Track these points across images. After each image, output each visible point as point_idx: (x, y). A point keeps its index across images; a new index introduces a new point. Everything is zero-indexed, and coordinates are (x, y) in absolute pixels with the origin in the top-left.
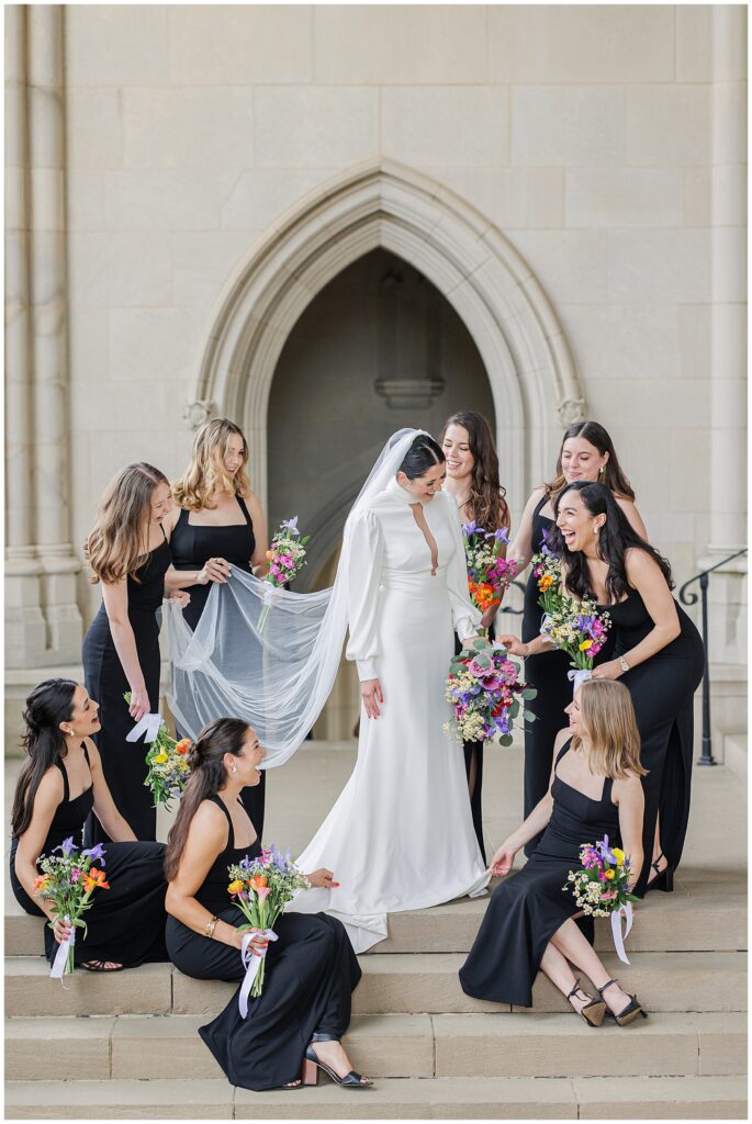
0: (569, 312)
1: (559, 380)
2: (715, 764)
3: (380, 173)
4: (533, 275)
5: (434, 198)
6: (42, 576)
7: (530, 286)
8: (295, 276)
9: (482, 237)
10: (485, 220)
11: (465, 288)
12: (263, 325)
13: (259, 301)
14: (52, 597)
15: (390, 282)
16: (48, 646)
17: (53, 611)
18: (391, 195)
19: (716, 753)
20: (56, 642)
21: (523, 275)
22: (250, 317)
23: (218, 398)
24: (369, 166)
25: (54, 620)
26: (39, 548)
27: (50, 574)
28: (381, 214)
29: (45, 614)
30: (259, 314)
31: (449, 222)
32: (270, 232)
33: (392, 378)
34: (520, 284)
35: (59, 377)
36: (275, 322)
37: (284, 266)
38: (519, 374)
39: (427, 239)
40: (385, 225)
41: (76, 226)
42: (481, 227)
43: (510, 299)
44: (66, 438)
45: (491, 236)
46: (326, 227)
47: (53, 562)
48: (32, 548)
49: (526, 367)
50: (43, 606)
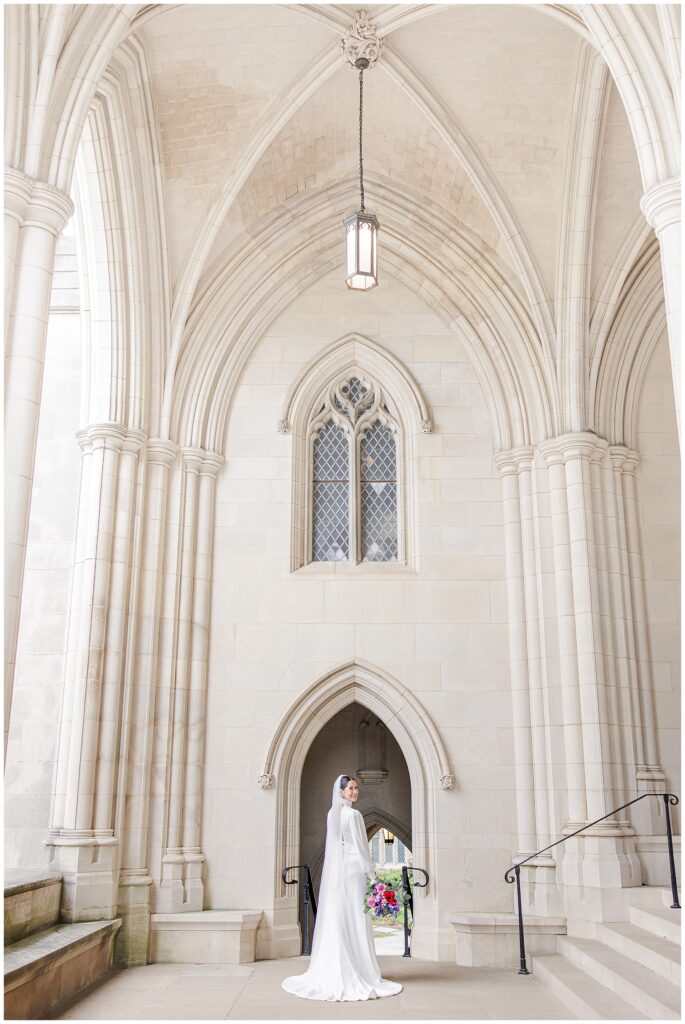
0: (445, 732)
1: (441, 765)
2: (528, 973)
3: (355, 664)
4: (427, 713)
5: (380, 676)
6: (184, 864)
7: (426, 719)
8: (314, 714)
9: (402, 695)
10: (403, 686)
11: (395, 720)
12: (299, 737)
13: (296, 725)
14: (188, 875)
15: (364, 725)
16: (184, 901)
17: (188, 882)
18: (360, 675)
19: (528, 966)
20: (188, 899)
21: (422, 713)
22: (292, 733)
23: (276, 773)
24: (349, 660)
25: (188, 887)
26: (184, 849)
27: (188, 863)
28: (355, 684)
29: (184, 884)
30: (297, 731)
31: (386, 688)
32: (302, 692)
33: (363, 770)
34: (420, 717)
35: (198, 761)
36: (304, 736)
37: (309, 708)
38: (421, 763)
39: (377, 696)
40: (357, 690)
41: (212, 688)
42: (402, 690)
43: (416, 726)
44: (201, 792)
45: (406, 694)
46: (329, 690)
47: (189, 857)
48: (180, 849)
49: (425, 759)
50: (184, 880)
